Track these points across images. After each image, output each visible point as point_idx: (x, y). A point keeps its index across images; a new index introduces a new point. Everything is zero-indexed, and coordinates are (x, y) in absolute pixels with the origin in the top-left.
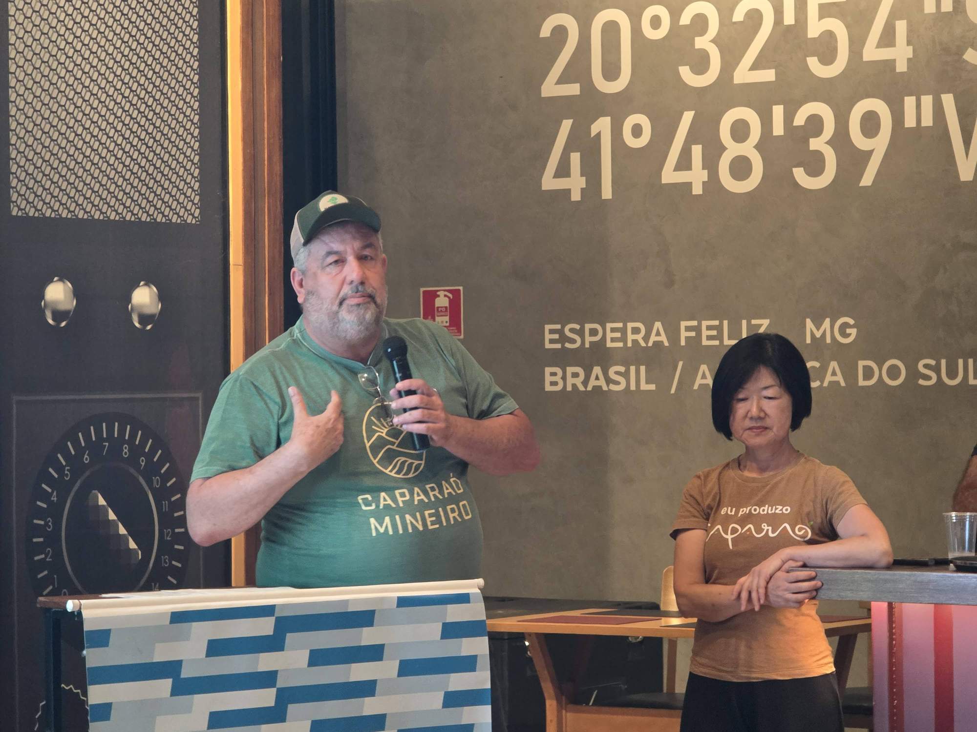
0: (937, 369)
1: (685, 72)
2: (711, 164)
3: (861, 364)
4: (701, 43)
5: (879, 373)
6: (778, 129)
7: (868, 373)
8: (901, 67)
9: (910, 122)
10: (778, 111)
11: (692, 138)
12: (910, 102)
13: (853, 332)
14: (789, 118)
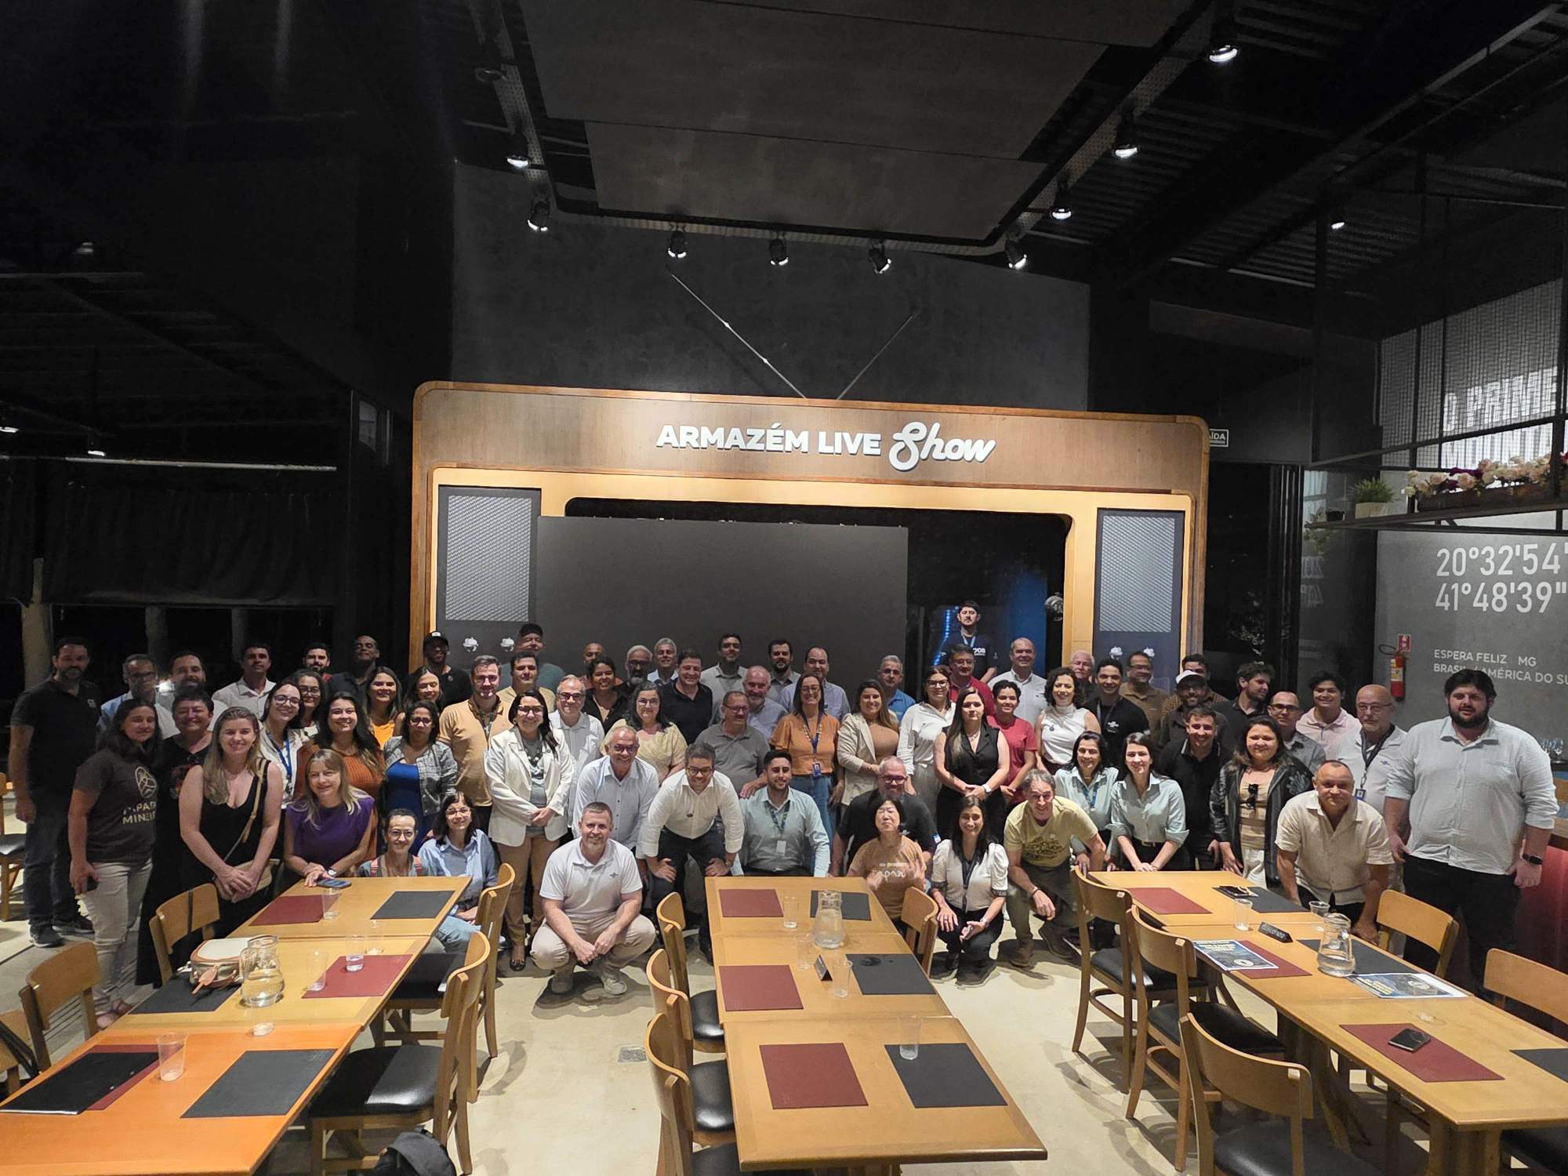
0: (1564, 679)
1: (1482, 570)
2: (1489, 601)
3: (1537, 674)
4: (1488, 560)
5: (1544, 678)
6: (1512, 591)
7: (1539, 677)
8: (1556, 572)
9: (1558, 591)
10: (1512, 585)
11: (1483, 593)
12: (1558, 584)
13: (1535, 663)
14: (1516, 587)
